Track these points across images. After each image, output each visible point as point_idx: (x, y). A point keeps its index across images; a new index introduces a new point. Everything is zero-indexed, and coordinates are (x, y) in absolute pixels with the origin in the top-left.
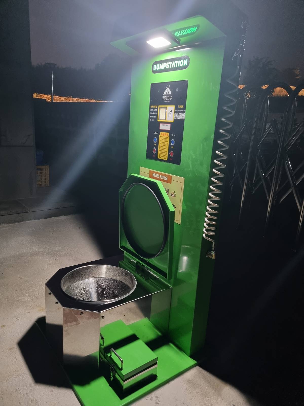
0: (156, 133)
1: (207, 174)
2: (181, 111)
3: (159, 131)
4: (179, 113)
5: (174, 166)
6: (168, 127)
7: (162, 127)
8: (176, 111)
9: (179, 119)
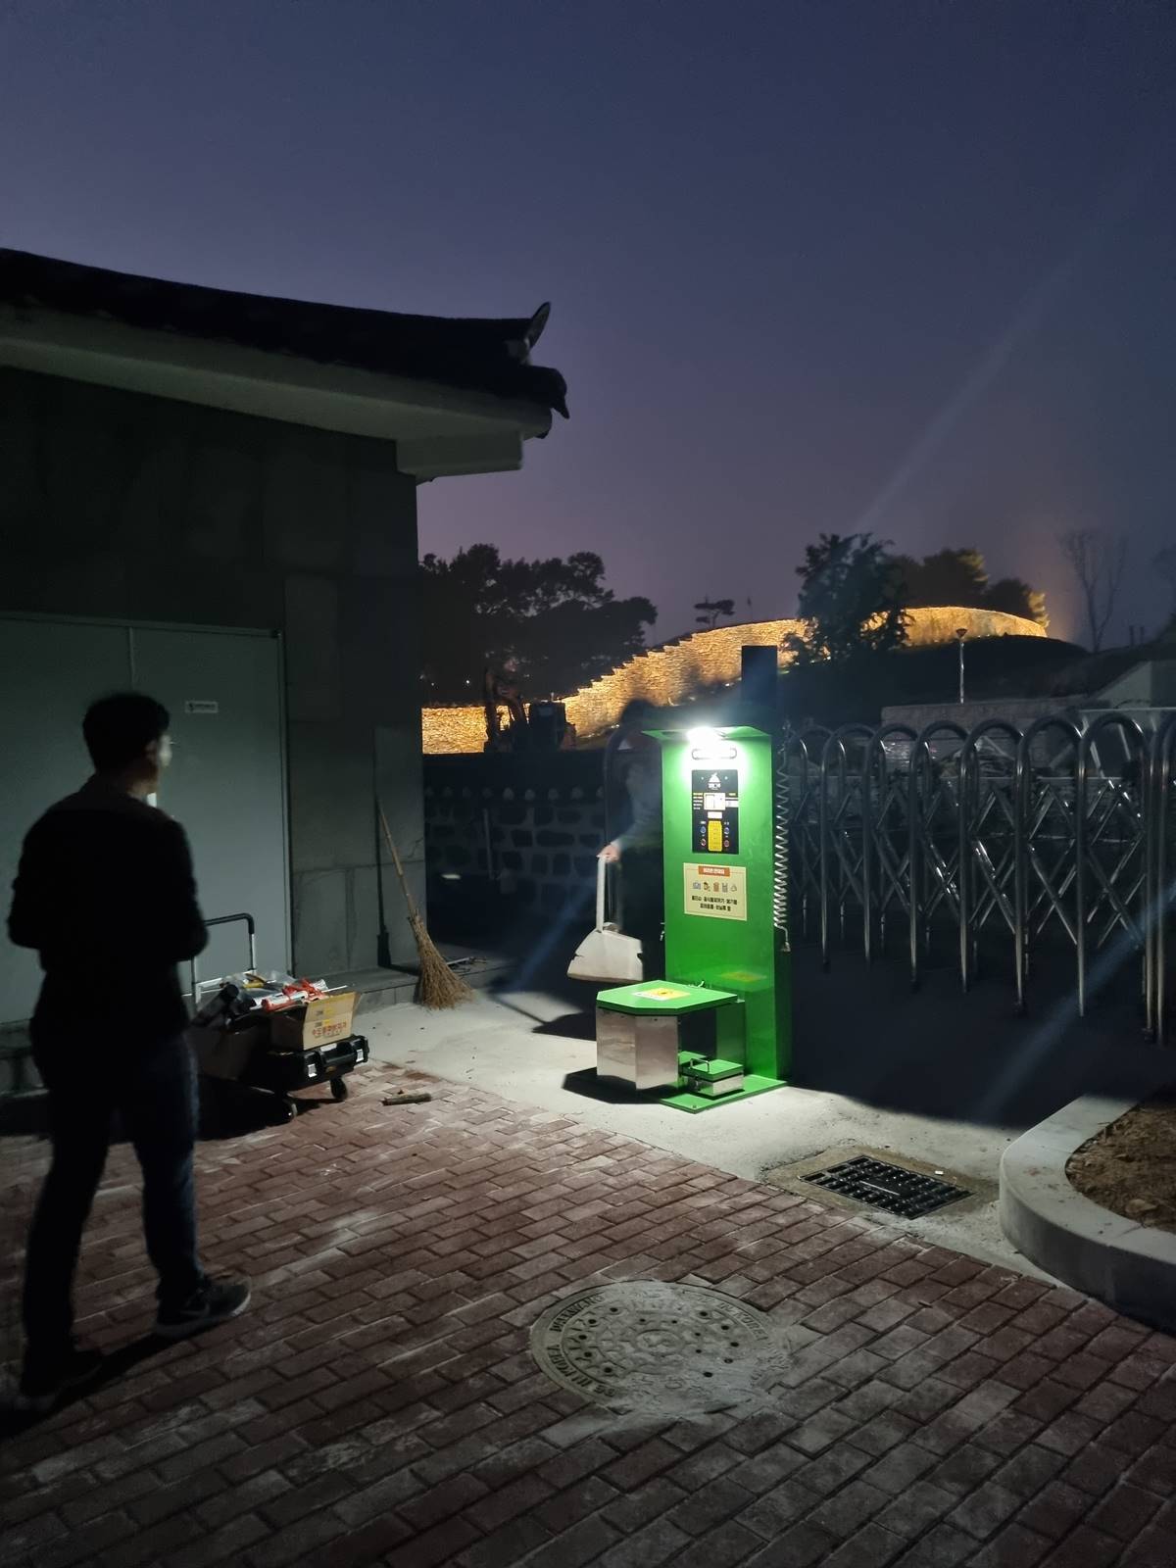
0: (703, 823)
1: (770, 859)
2: (733, 798)
3: (708, 820)
4: (731, 800)
5: (730, 856)
6: (719, 816)
7: (710, 815)
8: (726, 798)
9: (731, 806)
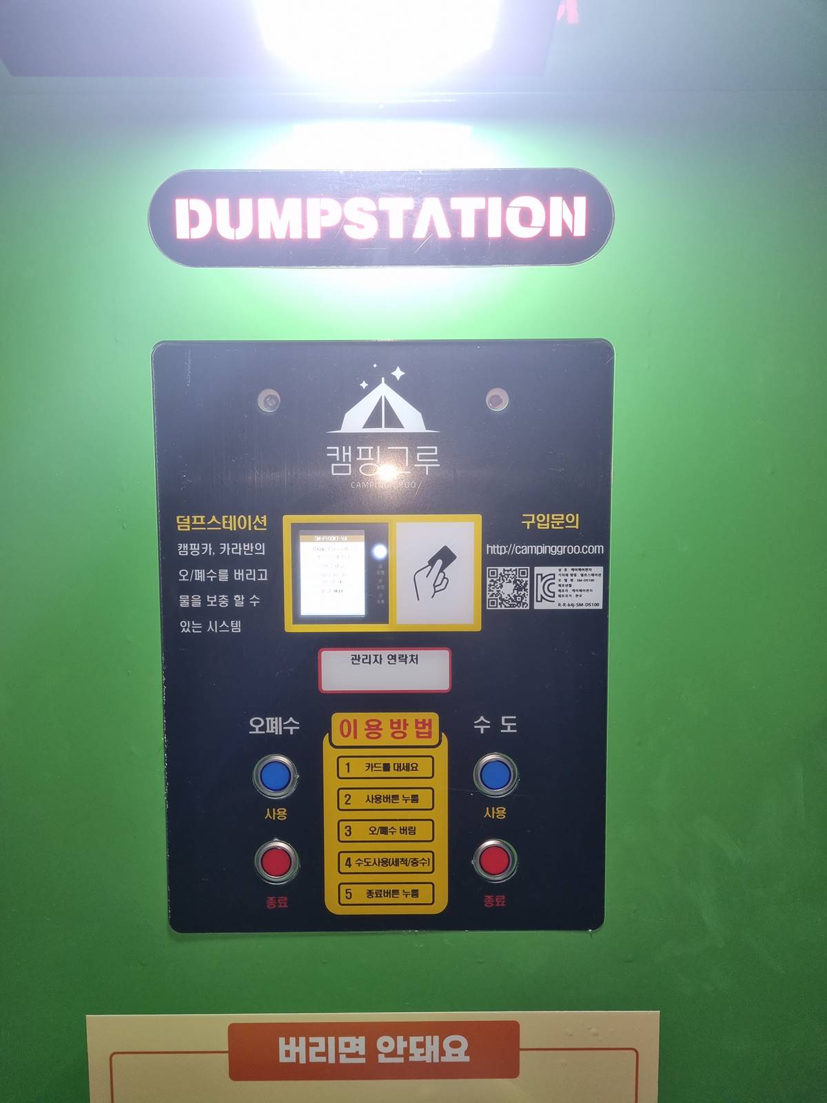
2: (558, 550)
4: (537, 570)
8: (496, 549)
9: (537, 606)
